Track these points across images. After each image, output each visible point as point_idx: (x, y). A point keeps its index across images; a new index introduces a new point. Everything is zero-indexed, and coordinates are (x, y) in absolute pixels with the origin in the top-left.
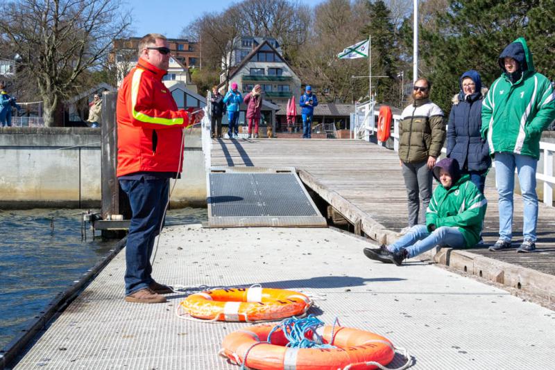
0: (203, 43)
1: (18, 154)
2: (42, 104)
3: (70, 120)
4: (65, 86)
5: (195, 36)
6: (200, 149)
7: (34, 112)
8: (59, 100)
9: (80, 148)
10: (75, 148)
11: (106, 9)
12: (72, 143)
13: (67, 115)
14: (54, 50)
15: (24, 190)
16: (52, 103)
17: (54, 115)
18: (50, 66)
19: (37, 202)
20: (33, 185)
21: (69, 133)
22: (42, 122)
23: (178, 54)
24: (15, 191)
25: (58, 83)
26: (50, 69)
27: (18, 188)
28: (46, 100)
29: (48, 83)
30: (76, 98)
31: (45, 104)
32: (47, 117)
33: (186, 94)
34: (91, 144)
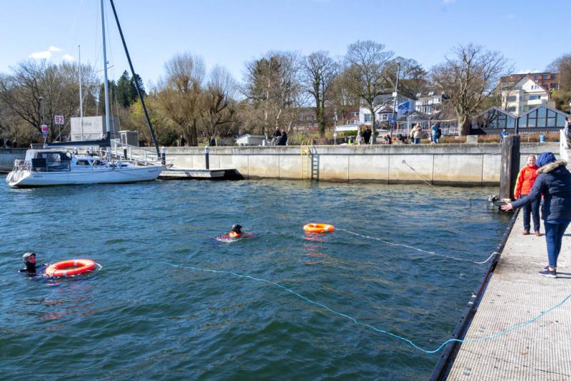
0: (562, 74)
1: (449, 157)
2: (457, 120)
3: (473, 128)
4: (471, 110)
5: (556, 70)
7: (455, 124)
8: (467, 118)
9: (483, 154)
10: (480, 154)
11: (498, 64)
12: (479, 152)
13: (471, 126)
14: (466, 91)
15: (452, 175)
16: (463, 120)
17: (464, 126)
18: (463, 100)
20: (457, 173)
22: (456, 130)
23: (543, 82)
24: (446, 176)
25: (467, 109)
26: (463, 102)
27: (448, 175)
28: (460, 118)
29: (462, 110)
30: (477, 116)
31: (459, 121)
32: (460, 128)
33: (547, 110)
34: (489, 152)
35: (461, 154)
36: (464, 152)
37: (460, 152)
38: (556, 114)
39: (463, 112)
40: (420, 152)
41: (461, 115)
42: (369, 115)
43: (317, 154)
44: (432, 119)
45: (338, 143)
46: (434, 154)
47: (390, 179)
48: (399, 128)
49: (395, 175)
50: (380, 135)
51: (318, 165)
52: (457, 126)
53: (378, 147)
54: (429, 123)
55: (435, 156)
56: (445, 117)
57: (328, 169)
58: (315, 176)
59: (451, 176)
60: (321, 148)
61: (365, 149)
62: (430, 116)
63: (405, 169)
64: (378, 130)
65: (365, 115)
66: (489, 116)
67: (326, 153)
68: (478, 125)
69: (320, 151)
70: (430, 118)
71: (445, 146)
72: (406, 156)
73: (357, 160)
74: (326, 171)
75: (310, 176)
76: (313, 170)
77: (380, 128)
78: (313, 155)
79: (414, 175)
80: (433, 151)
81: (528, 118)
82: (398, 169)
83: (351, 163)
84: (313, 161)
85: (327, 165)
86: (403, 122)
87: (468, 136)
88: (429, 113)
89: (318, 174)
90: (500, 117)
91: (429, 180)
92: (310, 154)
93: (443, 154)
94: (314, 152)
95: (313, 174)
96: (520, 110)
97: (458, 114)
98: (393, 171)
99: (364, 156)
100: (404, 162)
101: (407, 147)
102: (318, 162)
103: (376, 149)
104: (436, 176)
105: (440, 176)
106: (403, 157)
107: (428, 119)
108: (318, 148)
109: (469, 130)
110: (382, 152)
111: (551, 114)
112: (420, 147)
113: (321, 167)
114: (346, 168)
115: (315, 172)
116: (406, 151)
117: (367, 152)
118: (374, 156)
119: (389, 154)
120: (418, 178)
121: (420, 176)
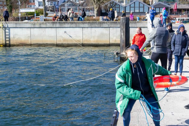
1: (91, 30)
2: (94, 7)
3: (102, 12)
6: (147, 27)
7: (93, 10)
8: (99, 6)
9: (110, 27)
10: (108, 27)
12: (107, 26)
13: (101, 11)
16: (97, 7)
17: (97, 11)
19: (97, 44)
20: (96, 39)
21: (106, 23)
22: (94, 13)
24: (90, 41)
27: (91, 40)
29: (96, 1)
30: (104, 5)
31: (95, 7)
32: (95, 12)
33: (139, 2)
34: (113, 26)
35: (98, 27)
36: (99, 26)
37: (97, 26)
38: (144, 5)
39: (97, 3)
40: (74, 26)
41: (95, 4)
42: (41, 2)
43: (8, 27)
44: (79, 6)
45: (22, 20)
46: (83, 28)
47: (57, 43)
48: (61, 11)
49: (60, 41)
50: (49, 15)
51: (9, 35)
52: (94, 11)
53: (49, 23)
54: (78, 8)
55: (84, 29)
56: (87, 5)
57: (17, 37)
58: (8, 42)
59: (93, 41)
60: (11, 23)
61: (40, 24)
62: (78, 4)
63: (66, 36)
64: (47, 12)
65: (39, 2)
66: (110, 5)
67: (15, 27)
68: (105, 10)
69: (10, 25)
70: (78, 5)
71: (89, 23)
72: (67, 28)
73: (36, 32)
74: (15, 39)
75: (4, 42)
76: (6, 38)
77: (48, 11)
78: (5, 28)
79: (72, 41)
80: (82, 25)
81: (130, 7)
82: (62, 37)
83: (32, 33)
84: (5, 32)
85: (16, 34)
86: (62, 7)
87: (100, 17)
88: (78, 2)
89: (9, 41)
90: (116, 6)
91: (81, 43)
92: (3, 28)
93: (87, 28)
94: (6, 26)
95: (6, 41)
96: (126, 3)
97: (94, 3)
98: (59, 38)
99: (40, 29)
100: (65, 32)
101: (67, 23)
102: (9, 32)
103: (48, 24)
104: (85, 41)
105: (87, 41)
106: (65, 29)
107: (77, 6)
108: (9, 23)
109: (100, 13)
110: (51, 26)
111: (141, 5)
112: (74, 23)
113: (12, 36)
114: (29, 36)
115: (7, 39)
116: (66, 25)
117: (42, 26)
118: (47, 29)
119: (56, 28)
120: (74, 42)
121: (75, 41)
